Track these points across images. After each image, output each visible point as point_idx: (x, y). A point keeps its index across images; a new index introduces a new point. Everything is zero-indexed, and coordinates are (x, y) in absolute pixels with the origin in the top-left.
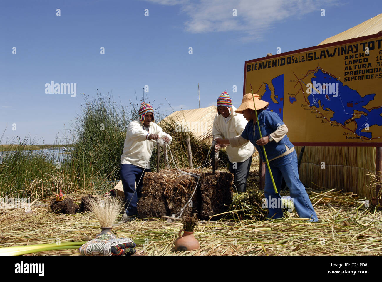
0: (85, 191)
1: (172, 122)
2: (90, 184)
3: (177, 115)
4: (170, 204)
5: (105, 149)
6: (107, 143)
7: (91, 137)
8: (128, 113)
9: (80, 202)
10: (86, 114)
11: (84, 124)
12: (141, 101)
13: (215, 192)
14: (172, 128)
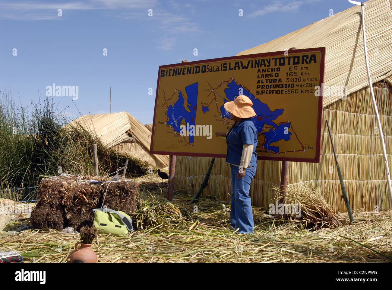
1: (79, 126)
3: (84, 120)
4: (68, 214)
8: (29, 113)
12: (44, 101)
13: (118, 202)
14: (78, 133)
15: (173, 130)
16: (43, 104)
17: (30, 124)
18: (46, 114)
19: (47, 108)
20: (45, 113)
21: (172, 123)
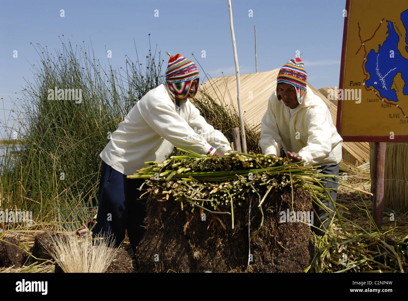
0: (42, 224)
1: (205, 97)
2: (52, 211)
3: (214, 86)
4: (195, 251)
5: (80, 148)
6: (84, 135)
7: (53, 125)
8: (123, 79)
9: (32, 244)
10: (44, 81)
11: (39, 100)
12: (147, 57)
13: (273, 226)
14: (205, 110)
15: (379, 95)
16: (145, 63)
17: (126, 98)
18: (150, 80)
19: (152, 69)
20: (149, 78)
21: (376, 83)
